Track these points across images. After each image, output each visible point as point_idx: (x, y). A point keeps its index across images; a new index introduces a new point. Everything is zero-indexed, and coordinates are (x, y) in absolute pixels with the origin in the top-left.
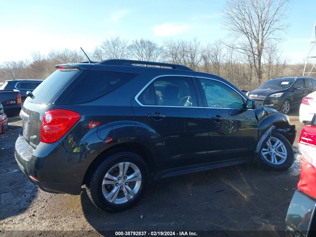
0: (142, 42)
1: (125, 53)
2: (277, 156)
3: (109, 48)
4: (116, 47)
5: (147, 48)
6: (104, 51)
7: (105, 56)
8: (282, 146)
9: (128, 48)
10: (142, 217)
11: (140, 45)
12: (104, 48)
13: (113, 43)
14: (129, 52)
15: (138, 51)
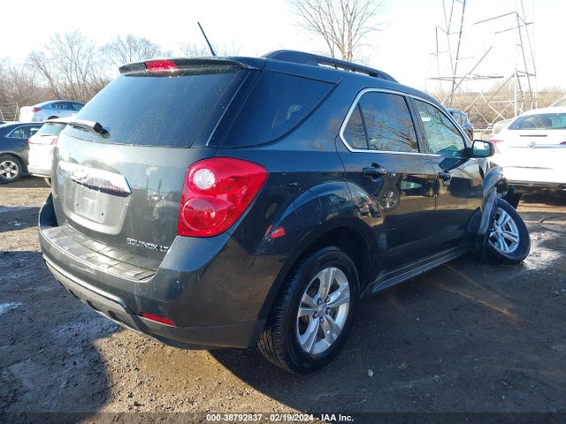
0: (129, 40)
1: (96, 59)
2: (506, 240)
3: (61, 49)
4: (76, 48)
5: (142, 51)
6: (48, 55)
7: (51, 64)
8: (510, 221)
9: (103, 50)
10: (371, 373)
11: (127, 46)
12: (48, 48)
13: (68, 39)
14: (104, 57)
15: (123, 56)
